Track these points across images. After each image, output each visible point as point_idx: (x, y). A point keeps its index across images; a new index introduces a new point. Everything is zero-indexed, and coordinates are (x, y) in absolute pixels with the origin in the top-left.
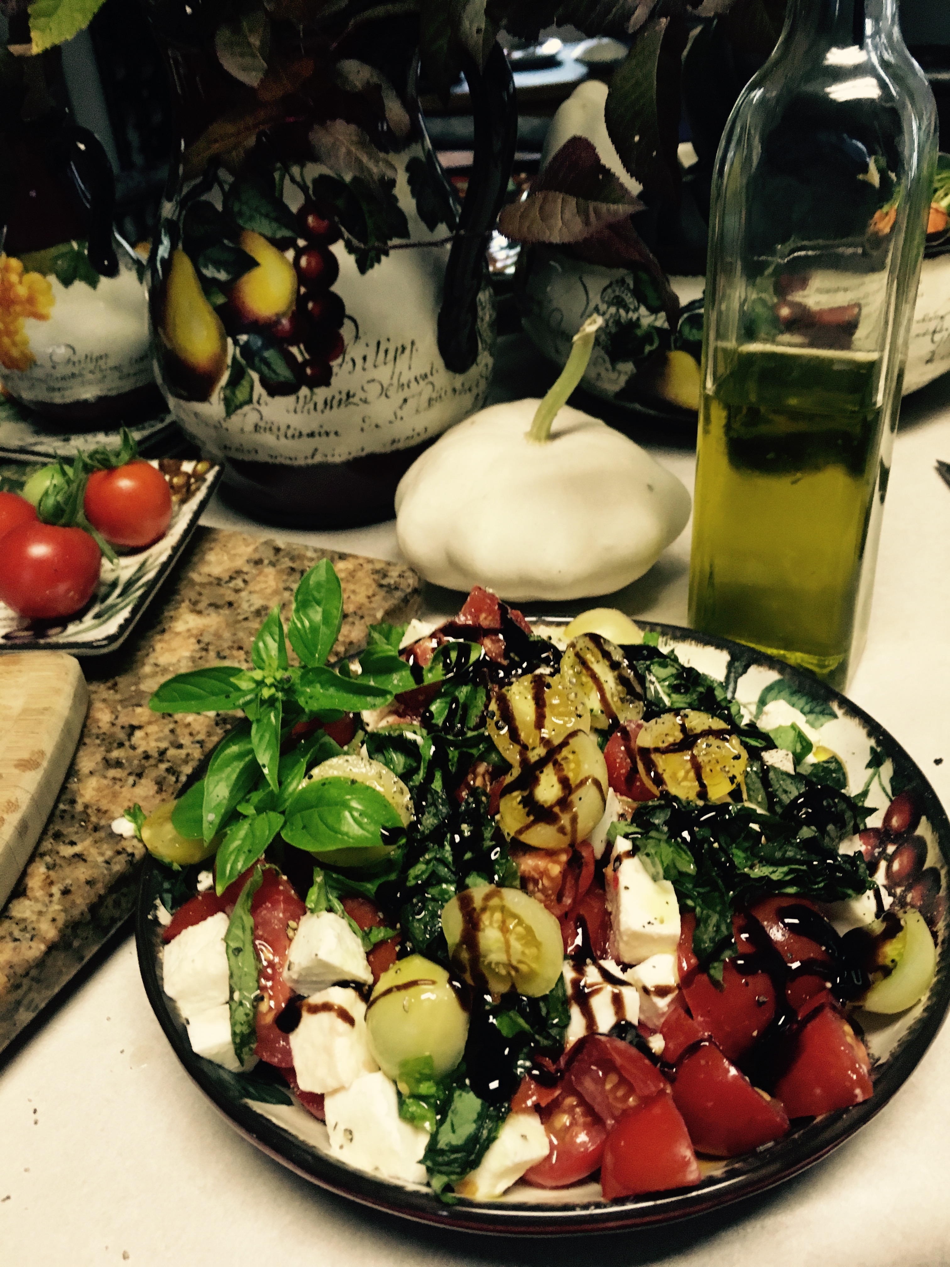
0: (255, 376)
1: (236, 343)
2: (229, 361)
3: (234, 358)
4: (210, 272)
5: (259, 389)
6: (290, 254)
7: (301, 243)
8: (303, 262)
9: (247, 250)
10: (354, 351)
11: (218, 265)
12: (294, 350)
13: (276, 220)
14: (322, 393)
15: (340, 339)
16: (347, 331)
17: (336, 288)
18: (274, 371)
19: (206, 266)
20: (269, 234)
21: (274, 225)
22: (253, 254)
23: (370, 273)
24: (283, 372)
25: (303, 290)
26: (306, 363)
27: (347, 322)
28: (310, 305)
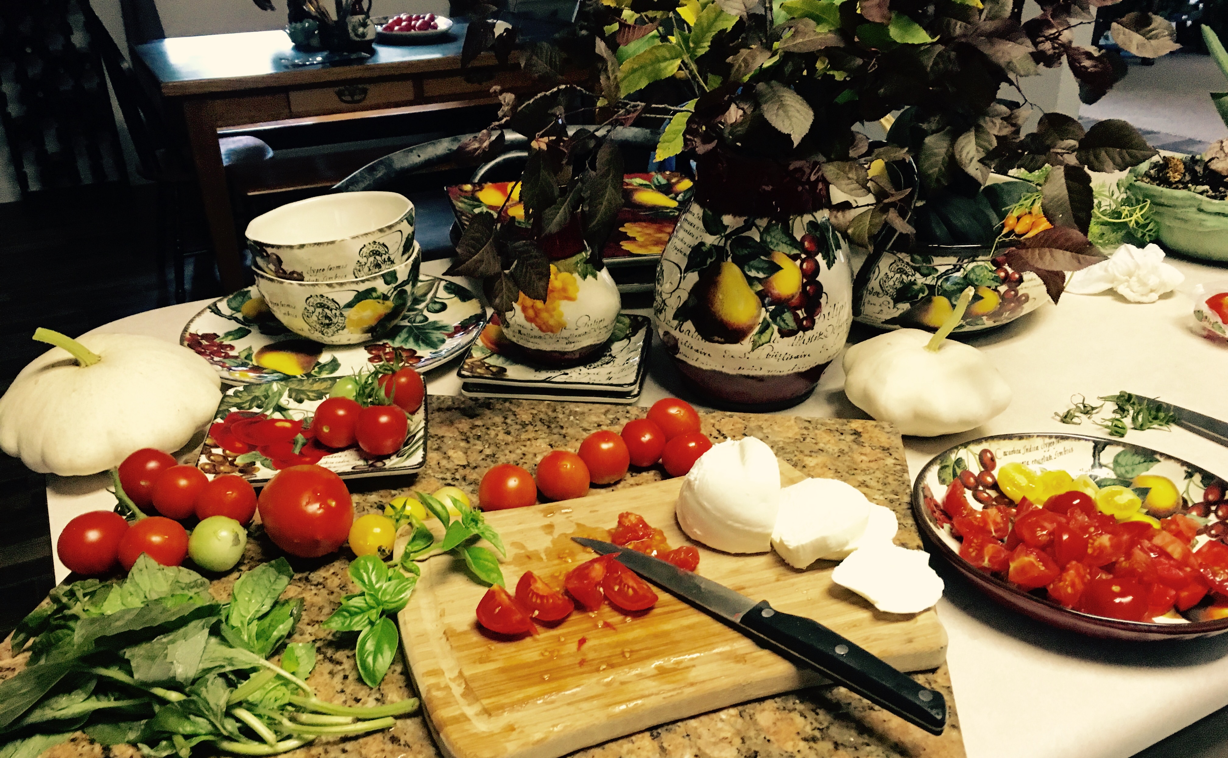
0: (776, 328)
1: (767, 311)
2: (761, 320)
3: (765, 319)
4: (753, 273)
5: (776, 334)
6: (798, 262)
7: (803, 256)
8: (805, 266)
9: (775, 261)
10: (825, 310)
11: (758, 270)
12: (799, 312)
13: (790, 245)
14: (809, 333)
15: (820, 303)
16: (823, 301)
17: (818, 279)
18: (787, 324)
19: (750, 270)
20: (788, 253)
21: (790, 248)
22: (778, 263)
23: (832, 268)
24: (792, 325)
25: (805, 280)
26: (804, 318)
27: (824, 295)
28: (808, 288)
